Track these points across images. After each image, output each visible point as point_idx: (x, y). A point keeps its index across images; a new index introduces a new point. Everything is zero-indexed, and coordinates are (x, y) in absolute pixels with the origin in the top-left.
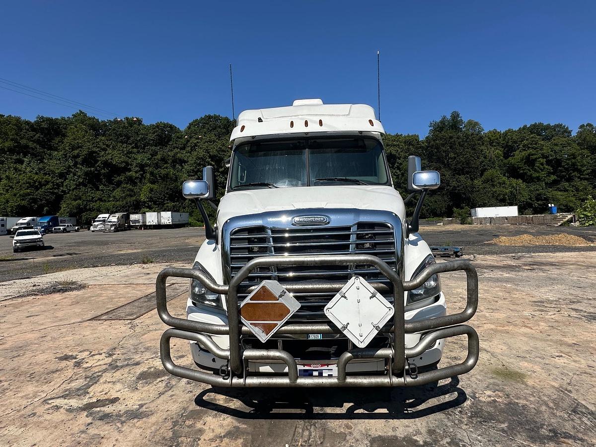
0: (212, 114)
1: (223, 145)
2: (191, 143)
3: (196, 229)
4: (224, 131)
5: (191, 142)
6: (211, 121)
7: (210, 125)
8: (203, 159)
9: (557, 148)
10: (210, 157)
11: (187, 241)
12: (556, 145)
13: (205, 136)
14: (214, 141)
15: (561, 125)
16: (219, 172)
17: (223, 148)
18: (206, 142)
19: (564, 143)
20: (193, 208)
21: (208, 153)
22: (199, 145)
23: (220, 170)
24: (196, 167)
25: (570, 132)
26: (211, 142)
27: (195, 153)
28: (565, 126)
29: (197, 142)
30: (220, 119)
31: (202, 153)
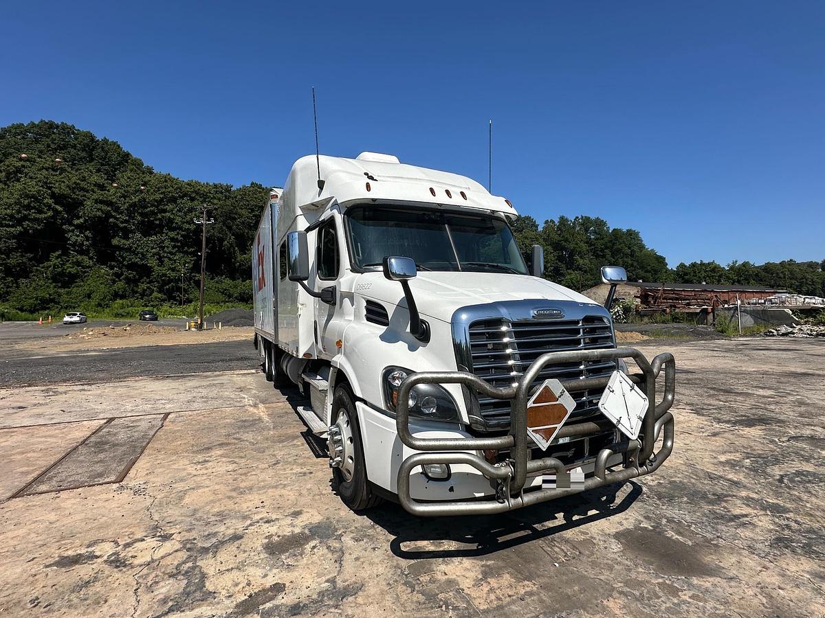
0: (58, 121)
1: (84, 179)
2: (8, 166)
3: (22, 325)
4: (84, 154)
5: (7, 163)
6: (54, 133)
7: (53, 140)
8: (36, 199)
9: (527, 242)
10: (53, 195)
11: (17, 347)
12: (526, 238)
13: (40, 157)
14: (63, 170)
15: (530, 218)
16: (71, 224)
17: (83, 184)
18: (43, 168)
19: (533, 237)
20: (11, 287)
21: (50, 188)
22: (26, 170)
23: (76, 222)
24: (19, 212)
25: (537, 226)
26: (56, 171)
27: (18, 186)
28: (533, 219)
29: (23, 166)
30: (73, 133)
31: (33, 187)
